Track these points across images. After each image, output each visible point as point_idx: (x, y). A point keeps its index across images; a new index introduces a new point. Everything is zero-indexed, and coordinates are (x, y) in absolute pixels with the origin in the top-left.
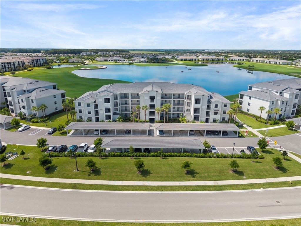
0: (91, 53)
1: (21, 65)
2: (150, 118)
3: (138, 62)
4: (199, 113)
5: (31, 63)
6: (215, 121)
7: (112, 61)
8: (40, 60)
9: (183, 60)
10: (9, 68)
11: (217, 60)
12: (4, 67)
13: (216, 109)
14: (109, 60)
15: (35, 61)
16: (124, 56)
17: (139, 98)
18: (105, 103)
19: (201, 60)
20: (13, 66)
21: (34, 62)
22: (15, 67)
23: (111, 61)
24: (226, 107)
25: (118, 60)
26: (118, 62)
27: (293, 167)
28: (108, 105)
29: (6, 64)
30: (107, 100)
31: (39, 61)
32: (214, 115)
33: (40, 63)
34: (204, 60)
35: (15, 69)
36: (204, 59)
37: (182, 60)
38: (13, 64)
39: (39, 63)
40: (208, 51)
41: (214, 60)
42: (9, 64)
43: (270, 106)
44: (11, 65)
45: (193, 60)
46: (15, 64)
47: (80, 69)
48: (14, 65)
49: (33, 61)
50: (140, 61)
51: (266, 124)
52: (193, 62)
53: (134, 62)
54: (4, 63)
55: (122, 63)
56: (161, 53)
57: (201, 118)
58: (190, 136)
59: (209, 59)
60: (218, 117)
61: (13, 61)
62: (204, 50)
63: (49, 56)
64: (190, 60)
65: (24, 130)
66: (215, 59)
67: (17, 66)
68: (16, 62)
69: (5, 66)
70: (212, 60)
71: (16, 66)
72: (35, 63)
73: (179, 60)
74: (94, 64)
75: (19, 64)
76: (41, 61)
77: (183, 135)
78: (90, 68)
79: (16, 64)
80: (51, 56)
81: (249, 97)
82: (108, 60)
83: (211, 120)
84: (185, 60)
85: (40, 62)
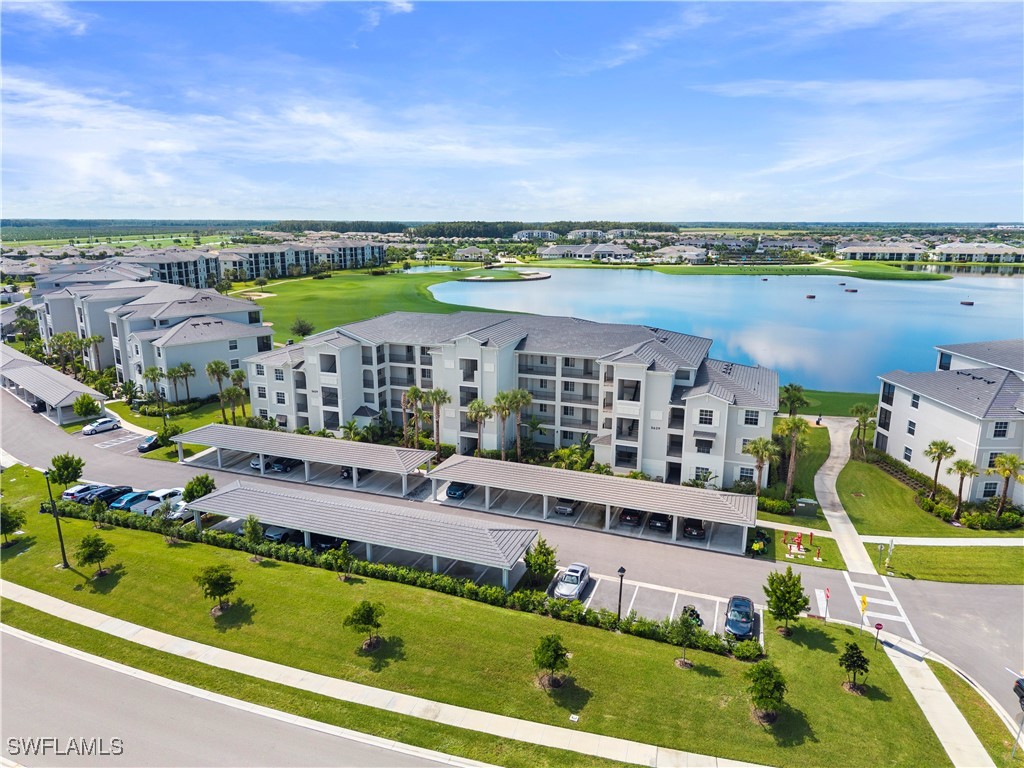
0: (544, 235)
1: (303, 262)
2: (462, 437)
3: (673, 261)
4: (636, 438)
5: (336, 258)
6: (701, 479)
7: (589, 256)
8: (363, 249)
9: (858, 257)
10: (267, 268)
11: (1013, 258)
12: (254, 266)
13: (705, 428)
14: (580, 256)
15: (348, 252)
16: (640, 241)
17: (430, 364)
18: (322, 371)
19: (935, 258)
20: (278, 265)
21: (345, 256)
22: (283, 267)
23: (586, 256)
24: (756, 424)
25: (610, 255)
26: (605, 260)
27: (857, 729)
28: (331, 380)
29: (262, 259)
30: (329, 364)
31: (359, 251)
32: (699, 451)
33: (363, 260)
34: (949, 258)
35: (284, 272)
36: (948, 255)
37: (853, 256)
38: (279, 258)
39: (360, 257)
40: (1010, 228)
41: (998, 261)
42: (269, 259)
43: (983, 441)
44: (273, 262)
45: (899, 259)
46: (286, 257)
47: (462, 280)
48: (283, 261)
49: (342, 253)
50: (681, 257)
51: (949, 522)
52: (899, 266)
53: (657, 260)
54: (256, 256)
55: (615, 264)
56: (790, 235)
57: (643, 457)
58: (548, 521)
59: (974, 258)
60: (714, 462)
61: (283, 251)
62: (996, 225)
63: (419, 242)
64: (887, 257)
65: (97, 433)
66: (1002, 258)
67: (292, 265)
68: (290, 254)
69: (257, 263)
70: (989, 260)
71: (287, 263)
72: (348, 257)
73: (841, 257)
74: (522, 266)
75: (297, 260)
76: (368, 252)
77: (528, 513)
78: (492, 278)
79: (290, 259)
80: (425, 242)
81: (910, 399)
82: (575, 255)
83: (687, 474)
84: (865, 257)
85: (363, 255)
